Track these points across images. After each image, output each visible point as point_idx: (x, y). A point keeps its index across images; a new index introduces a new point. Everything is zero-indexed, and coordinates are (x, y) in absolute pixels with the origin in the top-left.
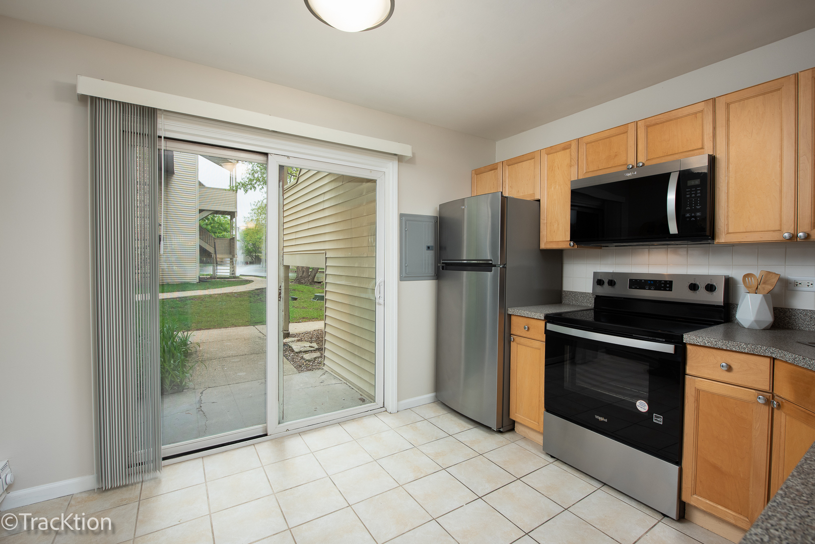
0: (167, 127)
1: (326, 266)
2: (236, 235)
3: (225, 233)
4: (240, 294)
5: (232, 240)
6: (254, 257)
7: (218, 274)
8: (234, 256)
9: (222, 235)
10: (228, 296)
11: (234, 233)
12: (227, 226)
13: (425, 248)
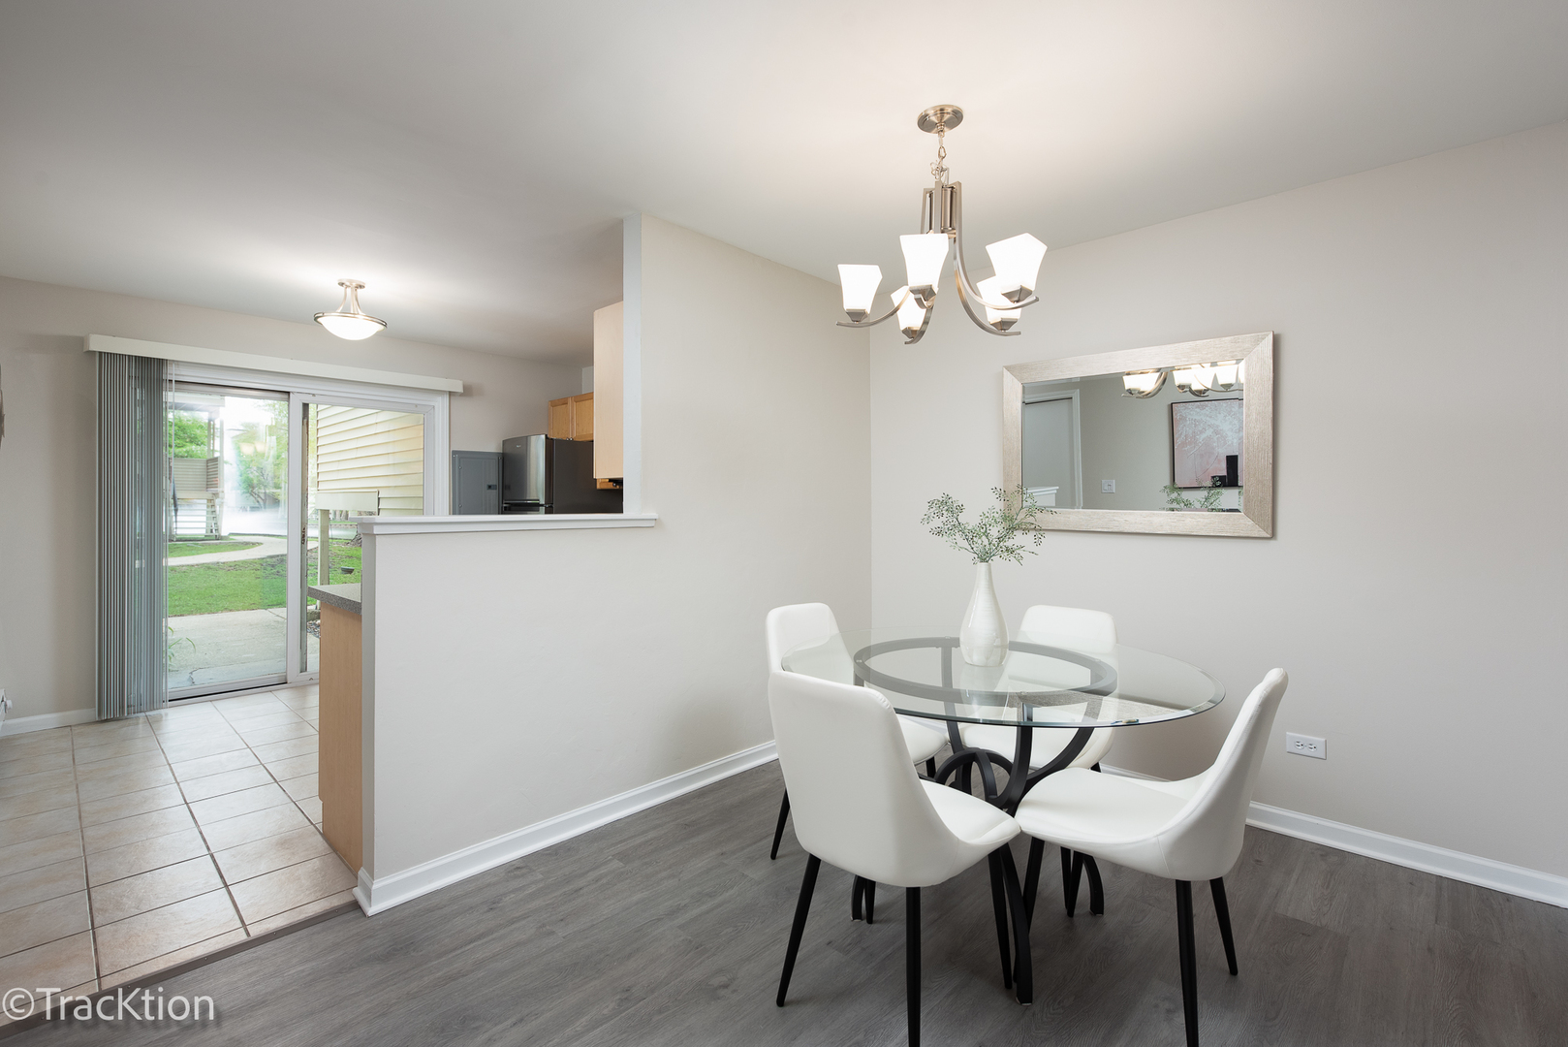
0: (178, 373)
1: (379, 510)
2: (221, 451)
3: (194, 447)
4: (235, 566)
5: (212, 464)
6: (262, 496)
7: (179, 532)
8: (216, 495)
9: (187, 452)
10: (209, 568)
11: (217, 447)
12: (198, 432)
13: (486, 487)
